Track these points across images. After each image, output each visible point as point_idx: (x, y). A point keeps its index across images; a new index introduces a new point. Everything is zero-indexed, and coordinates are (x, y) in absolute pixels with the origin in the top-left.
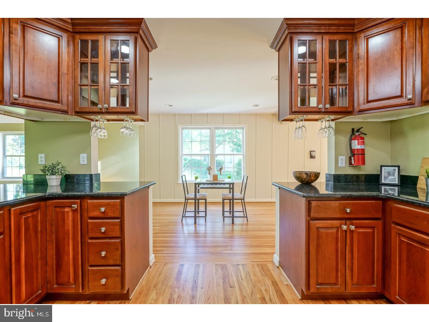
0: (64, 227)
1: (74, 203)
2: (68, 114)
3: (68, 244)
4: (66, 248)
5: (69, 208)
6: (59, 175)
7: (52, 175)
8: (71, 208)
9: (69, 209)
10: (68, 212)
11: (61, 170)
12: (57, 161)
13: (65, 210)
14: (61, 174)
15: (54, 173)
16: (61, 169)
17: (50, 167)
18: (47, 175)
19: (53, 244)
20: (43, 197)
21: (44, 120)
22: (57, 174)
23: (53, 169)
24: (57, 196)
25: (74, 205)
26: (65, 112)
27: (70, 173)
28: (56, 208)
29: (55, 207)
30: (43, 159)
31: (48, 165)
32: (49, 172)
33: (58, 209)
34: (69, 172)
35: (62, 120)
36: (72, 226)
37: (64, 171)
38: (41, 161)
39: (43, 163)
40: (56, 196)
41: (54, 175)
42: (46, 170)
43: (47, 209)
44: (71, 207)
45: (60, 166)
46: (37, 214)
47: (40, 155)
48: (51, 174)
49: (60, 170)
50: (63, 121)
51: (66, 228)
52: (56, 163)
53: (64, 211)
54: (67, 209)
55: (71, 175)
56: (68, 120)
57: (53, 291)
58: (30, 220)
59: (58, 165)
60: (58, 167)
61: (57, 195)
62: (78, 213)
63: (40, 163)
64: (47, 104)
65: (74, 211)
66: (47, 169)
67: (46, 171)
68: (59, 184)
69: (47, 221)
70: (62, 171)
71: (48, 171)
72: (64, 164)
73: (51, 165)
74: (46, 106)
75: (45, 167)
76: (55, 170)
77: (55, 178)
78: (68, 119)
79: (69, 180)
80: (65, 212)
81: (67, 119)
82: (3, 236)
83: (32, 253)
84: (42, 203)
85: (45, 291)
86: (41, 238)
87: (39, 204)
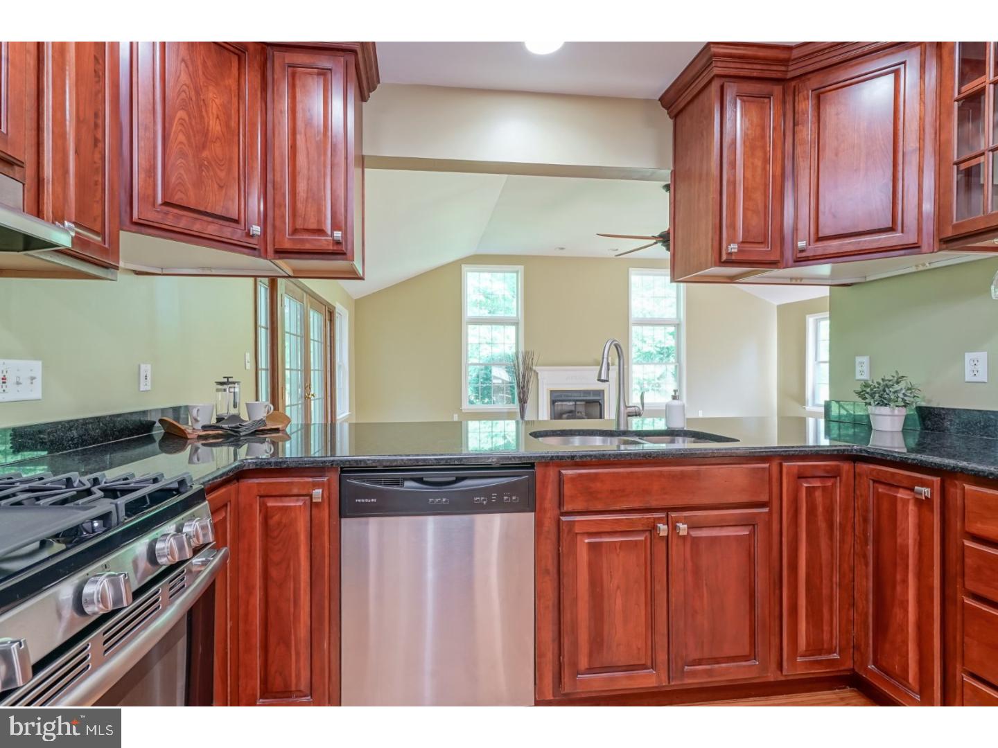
0: (894, 537)
1: (923, 484)
2: (920, 253)
3: (905, 581)
4: (899, 588)
5: (908, 492)
6: (897, 406)
7: (881, 405)
8: (912, 493)
9: (908, 495)
10: (905, 502)
11: (904, 394)
12: (897, 372)
13: (899, 495)
14: (903, 404)
15: (886, 402)
16: (903, 391)
17: (877, 386)
18: (870, 404)
19: (867, 565)
20: (846, 453)
21: (868, 280)
22: (892, 404)
23: (884, 391)
24: (879, 457)
25: (922, 486)
26: (914, 248)
27: (934, 405)
28: (877, 485)
29: (874, 481)
30: (866, 368)
31: (873, 382)
32: (873, 398)
33: (881, 489)
34: (929, 401)
35: (913, 269)
36: (915, 540)
37: (915, 396)
38: (862, 372)
39: (865, 377)
40: (876, 456)
41: (886, 405)
42: (868, 393)
43: (857, 482)
44: (912, 490)
45: (903, 385)
46: (834, 485)
47: (858, 359)
48: (878, 403)
49: (901, 395)
50: (916, 270)
51: (899, 540)
52: (893, 377)
53: (896, 496)
54: (902, 494)
55: (934, 408)
56: (928, 267)
57: (866, 675)
58: (818, 494)
59: (898, 383)
60: (897, 387)
61: (878, 454)
62: (932, 510)
63: (858, 377)
64: (865, 241)
65: (923, 504)
66: (868, 390)
67: (867, 396)
68: (901, 429)
69: (856, 509)
70: (906, 398)
71: (872, 396)
72: (914, 379)
73: (881, 382)
74: (864, 248)
75: (865, 386)
76: (888, 394)
77: (890, 413)
78: (927, 264)
79: (929, 423)
80: (899, 500)
81: (924, 265)
82: (766, 510)
83: (821, 565)
84: (846, 466)
85: (849, 665)
86: (842, 541)
87: (838, 466)
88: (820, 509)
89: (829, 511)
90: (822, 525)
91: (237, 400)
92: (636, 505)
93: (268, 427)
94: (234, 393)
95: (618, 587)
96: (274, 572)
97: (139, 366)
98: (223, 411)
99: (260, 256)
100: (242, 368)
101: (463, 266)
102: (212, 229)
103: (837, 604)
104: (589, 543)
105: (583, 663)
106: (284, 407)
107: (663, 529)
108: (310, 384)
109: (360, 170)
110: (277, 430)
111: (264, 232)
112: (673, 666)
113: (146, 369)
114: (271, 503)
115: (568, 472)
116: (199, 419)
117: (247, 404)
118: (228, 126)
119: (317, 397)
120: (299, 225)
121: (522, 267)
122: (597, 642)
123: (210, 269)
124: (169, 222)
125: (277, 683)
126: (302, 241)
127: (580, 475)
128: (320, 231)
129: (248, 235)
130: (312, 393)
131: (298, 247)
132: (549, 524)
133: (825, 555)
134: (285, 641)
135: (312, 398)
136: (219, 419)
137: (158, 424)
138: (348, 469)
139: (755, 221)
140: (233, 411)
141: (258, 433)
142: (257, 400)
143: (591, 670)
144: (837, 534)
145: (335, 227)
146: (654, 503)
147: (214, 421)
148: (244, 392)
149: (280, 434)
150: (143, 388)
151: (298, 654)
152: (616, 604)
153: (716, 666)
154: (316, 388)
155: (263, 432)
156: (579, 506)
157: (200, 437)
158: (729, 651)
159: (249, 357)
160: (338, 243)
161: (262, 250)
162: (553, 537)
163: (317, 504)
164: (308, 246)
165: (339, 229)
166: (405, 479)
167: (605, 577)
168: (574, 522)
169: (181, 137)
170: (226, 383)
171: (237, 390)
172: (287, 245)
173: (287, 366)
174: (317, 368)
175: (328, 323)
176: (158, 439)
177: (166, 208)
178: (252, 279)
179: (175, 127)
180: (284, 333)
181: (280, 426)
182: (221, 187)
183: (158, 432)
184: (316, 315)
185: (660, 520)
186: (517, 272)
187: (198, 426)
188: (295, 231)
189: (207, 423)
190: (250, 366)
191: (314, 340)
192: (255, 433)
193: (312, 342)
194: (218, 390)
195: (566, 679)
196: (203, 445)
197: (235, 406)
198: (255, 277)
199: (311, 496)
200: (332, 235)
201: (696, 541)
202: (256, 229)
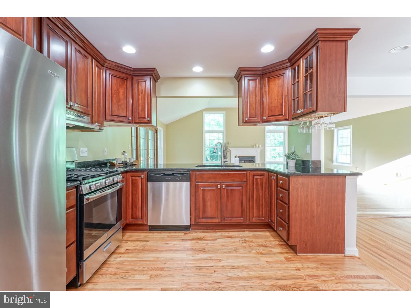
6: (291, 159)
27: (303, 159)
30: (293, 149)
41: (289, 159)
46: (263, 177)
47: (292, 147)
62: (275, 182)
82: (245, 183)
83: (259, 197)
84: (266, 173)
85: (267, 221)
86: (265, 191)
87: (264, 173)
88: (259, 183)
89: (262, 184)
90: (260, 187)
91: (127, 157)
92: (213, 181)
93: (134, 164)
94: (126, 156)
95: (209, 199)
96: (134, 193)
97: (104, 149)
98: (123, 160)
99: (131, 124)
100: (128, 149)
101: (203, 112)
102: (121, 119)
103: (264, 206)
104: (202, 189)
105: (201, 216)
106: (140, 160)
107: (219, 186)
108: (149, 154)
109: (155, 98)
110: (136, 165)
111: (132, 118)
112: (222, 218)
113: (106, 149)
114: (133, 178)
115: (197, 173)
116: (118, 161)
117: (129, 158)
118: (124, 96)
119: (151, 158)
120: (140, 117)
121: (225, 112)
122: (204, 211)
123: (120, 126)
124: (113, 119)
125: (134, 216)
126: (141, 120)
127: (200, 174)
128: (145, 118)
129: (129, 119)
130: (150, 156)
131: (140, 122)
132: (193, 185)
133: (261, 194)
134: (136, 207)
135: (150, 158)
136: (122, 162)
137: (108, 163)
138: (150, 171)
139: (253, 112)
140: (125, 160)
141: (131, 165)
142: (132, 157)
143: (203, 218)
144: (264, 190)
145: (148, 117)
146: (218, 181)
147: (121, 162)
148: (129, 155)
149: (137, 166)
150: (105, 154)
151: (139, 210)
152: (208, 203)
153: (233, 219)
154: (151, 155)
155: (133, 165)
156: (200, 181)
157: (118, 166)
158: (235, 215)
159: (130, 146)
160: (149, 121)
161: (132, 123)
162: (194, 188)
163: (142, 178)
164: (142, 121)
165: (149, 117)
166: (161, 174)
167: (206, 197)
168: (198, 184)
169: (115, 101)
170: (124, 153)
171: (126, 155)
172: (137, 121)
173: (141, 148)
174: (151, 149)
175: (155, 133)
176: (108, 166)
177: (112, 116)
178: (131, 128)
179: (114, 98)
180: (140, 138)
181: (137, 164)
182: (123, 110)
183: (108, 165)
184: (151, 131)
185: (219, 184)
186: (223, 114)
187: (118, 163)
188: (139, 118)
189: (119, 162)
190: (130, 148)
191: (150, 140)
192: (130, 165)
193: (149, 140)
194: (122, 155)
195: (197, 219)
196: (119, 167)
197: (126, 159)
198: (132, 127)
199: (141, 177)
200: (147, 119)
201: (227, 190)
202: (130, 118)
